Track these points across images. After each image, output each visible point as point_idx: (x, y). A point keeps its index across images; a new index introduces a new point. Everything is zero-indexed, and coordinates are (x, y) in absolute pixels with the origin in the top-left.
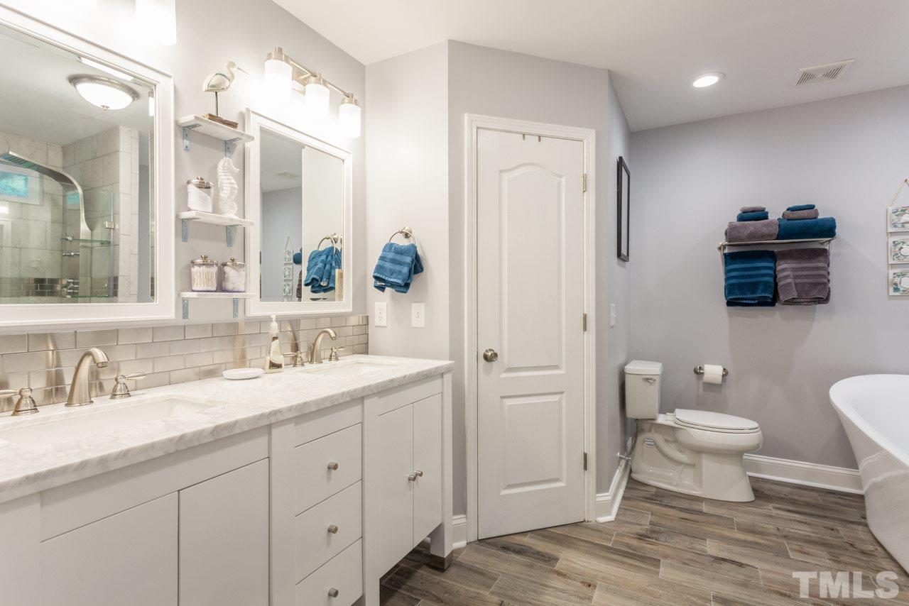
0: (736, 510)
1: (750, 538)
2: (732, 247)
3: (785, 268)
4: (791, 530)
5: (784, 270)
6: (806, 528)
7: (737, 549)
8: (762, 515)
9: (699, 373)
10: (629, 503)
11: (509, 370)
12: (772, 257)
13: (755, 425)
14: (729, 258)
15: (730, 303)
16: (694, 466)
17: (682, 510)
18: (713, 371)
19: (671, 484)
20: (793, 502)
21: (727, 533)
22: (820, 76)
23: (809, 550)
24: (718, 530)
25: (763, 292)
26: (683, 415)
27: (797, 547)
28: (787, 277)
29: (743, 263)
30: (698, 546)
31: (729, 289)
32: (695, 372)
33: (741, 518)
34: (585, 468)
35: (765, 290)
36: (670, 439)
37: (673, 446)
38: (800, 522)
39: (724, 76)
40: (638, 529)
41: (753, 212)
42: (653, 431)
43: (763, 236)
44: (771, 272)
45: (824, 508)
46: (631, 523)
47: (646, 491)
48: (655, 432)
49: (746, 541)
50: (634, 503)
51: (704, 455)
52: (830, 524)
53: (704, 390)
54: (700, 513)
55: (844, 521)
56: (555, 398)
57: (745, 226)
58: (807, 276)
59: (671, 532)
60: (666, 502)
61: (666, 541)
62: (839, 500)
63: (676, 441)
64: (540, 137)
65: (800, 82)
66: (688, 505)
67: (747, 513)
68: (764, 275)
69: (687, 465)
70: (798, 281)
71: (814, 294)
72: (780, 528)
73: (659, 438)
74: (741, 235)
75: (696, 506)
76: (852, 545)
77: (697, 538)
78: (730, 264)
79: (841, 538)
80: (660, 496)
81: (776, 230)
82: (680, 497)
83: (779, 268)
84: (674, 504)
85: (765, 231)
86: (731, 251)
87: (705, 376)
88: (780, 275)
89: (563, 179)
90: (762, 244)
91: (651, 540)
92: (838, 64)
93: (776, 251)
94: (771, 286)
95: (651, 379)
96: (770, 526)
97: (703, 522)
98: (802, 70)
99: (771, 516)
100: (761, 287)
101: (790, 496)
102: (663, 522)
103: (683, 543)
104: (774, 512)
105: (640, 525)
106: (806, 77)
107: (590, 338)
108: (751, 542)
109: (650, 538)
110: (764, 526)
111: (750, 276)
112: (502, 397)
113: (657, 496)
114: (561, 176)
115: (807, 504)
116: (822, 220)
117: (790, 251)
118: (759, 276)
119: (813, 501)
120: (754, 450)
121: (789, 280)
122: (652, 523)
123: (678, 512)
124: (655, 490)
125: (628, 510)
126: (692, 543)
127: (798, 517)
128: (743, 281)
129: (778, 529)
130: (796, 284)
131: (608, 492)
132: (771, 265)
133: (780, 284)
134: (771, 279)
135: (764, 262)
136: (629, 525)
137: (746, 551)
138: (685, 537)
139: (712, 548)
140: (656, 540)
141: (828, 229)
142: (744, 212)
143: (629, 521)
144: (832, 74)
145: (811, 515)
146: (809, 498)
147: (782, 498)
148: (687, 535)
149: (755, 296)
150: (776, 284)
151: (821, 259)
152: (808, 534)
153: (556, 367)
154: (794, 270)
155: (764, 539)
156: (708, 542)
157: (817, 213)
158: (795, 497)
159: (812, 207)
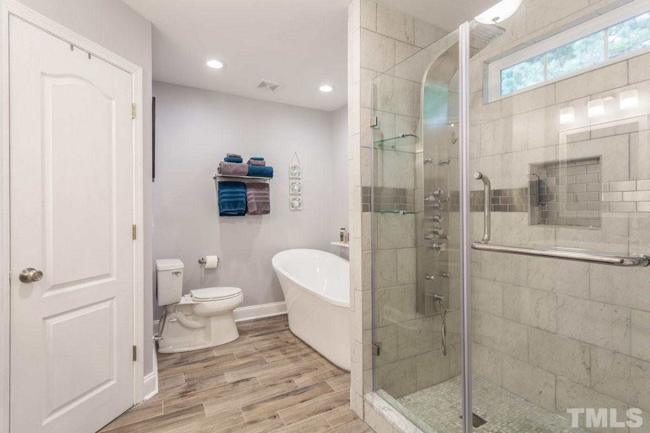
0: (233, 347)
1: (246, 361)
2: (221, 178)
3: (251, 193)
4: (262, 347)
5: (250, 194)
6: (267, 342)
7: (241, 371)
8: (245, 344)
9: (202, 262)
10: (164, 373)
11: (55, 287)
12: (244, 186)
13: (239, 290)
14: (222, 185)
15: (222, 214)
16: (204, 327)
17: (203, 361)
18: (211, 260)
19: (190, 346)
20: (256, 330)
21: (234, 364)
22: (268, 87)
23: (273, 354)
24: (228, 365)
25: (240, 207)
26: (198, 293)
27: (268, 355)
28: (252, 198)
29: (231, 189)
30: (221, 381)
31: (221, 205)
32: (200, 262)
33: (236, 351)
34: (135, 358)
35: (241, 206)
36: (188, 313)
37: (190, 318)
38: (263, 340)
39: (225, 65)
40: (179, 390)
41: (235, 157)
42: (177, 311)
43: (241, 173)
44: (244, 195)
45: (269, 328)
46: (172, 388)
47: (173, 358)
48: (178, 311)
49: (245, 364)
50: (169, 372)
51: (212, 318)
52: (274, 335)
53: (205, 274)
54: (214, 358)
55: (280, 331)
56: (106, 305)
57: (231, 166)
58: (261, 198)
59: (202, 379)
60: (190, 360)
61: (202, 388)
62: (274, 321)
63: (193, 313)
64: (90, 55)
65: (260, 86)
66: (203, 356)
67: (238, 346)
68: (241, 197)
69: (201, 328)
70: (257, 201)
71: (264, 209)
72: (257, 348)
73: (180, 315)
74: (229, 170)
75: (210, 355)
76: (287, 342)
77: (218, 376)
78: (223, 189)
79: (282, 341)
80: (186, 358)
81: (247, 170)
82: (198, 353)
83: (248, 193)
84: (196, 359)
85: (241, 169)
86: (221, 180)
87: (207, 264)
88: (248, 197)
89: (114, 102)
90: (238, 177)
91: (191, 393)
92: (277, 83)
93: (246, 182)
94: (244, 204)
95: (178, 273)
96: (252, 349)
97: (218, 364)
98: (263, 80)
99: (250, 343)
100: (240, 204)
101: (254, 327)
102: (194, 375)
103: (212, 383)
104: (251, 339)
105: (179, 386)
106: (263, 85)
107: (138, 246)
108: (247, 363)
109: (189, 392)
110: (249, 350)
111: (234, 197)
112: (45, 319)
113: (182, 359)
114: (112, 99)
115: (263, 329)
116: (267, 167)
117: (253, 183)
118: (238, 197)
119: (264, 326)
120: (240, 305)
121: (253, 201)
122: (187, 380)
123: (201, 364)
124: (179, 355)
125: (166, 379)
126: (217, 381)
127: (262, 337)
128: (230, 200)
129: (256, 349)
130: (256, 203)
131: (152, 371)
132: (244, 191)
133: (249, 202)
134: (244, 200)
135: (240, 188)
136: (171, 391)
137: (247, 370)
138: (212, 379)
139: (229, 378)
140: (194, 391)
141: (269, 173)
142: (230, 157)
143: (170, 387)
144: (273, 88)
145: (267, 334)
146: (262, 324)
147: (251, 330)
148: (212, 377)
149: (236, 209)
150: (247, 203)
151: (267, 189)
152: (268, 345)
153: (108, 275)
154: (255, 194)
155: (252, 358)
156: (226, 375)
157: (265, 163)
158: (257, 327)
159: (262, 159)
